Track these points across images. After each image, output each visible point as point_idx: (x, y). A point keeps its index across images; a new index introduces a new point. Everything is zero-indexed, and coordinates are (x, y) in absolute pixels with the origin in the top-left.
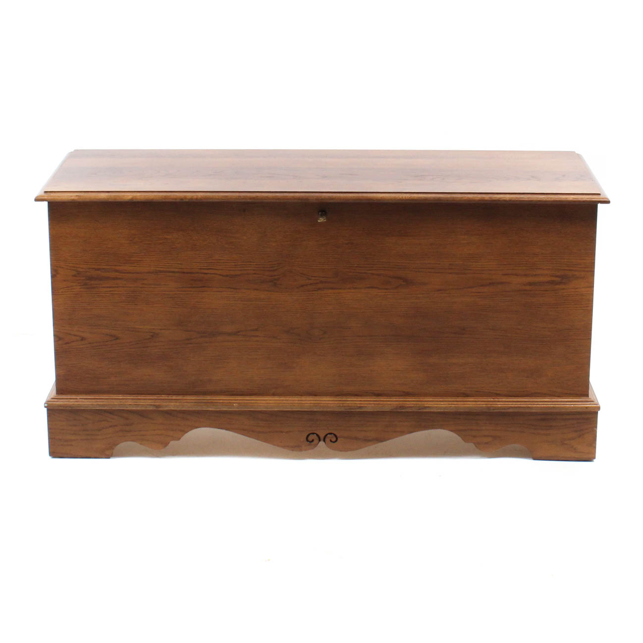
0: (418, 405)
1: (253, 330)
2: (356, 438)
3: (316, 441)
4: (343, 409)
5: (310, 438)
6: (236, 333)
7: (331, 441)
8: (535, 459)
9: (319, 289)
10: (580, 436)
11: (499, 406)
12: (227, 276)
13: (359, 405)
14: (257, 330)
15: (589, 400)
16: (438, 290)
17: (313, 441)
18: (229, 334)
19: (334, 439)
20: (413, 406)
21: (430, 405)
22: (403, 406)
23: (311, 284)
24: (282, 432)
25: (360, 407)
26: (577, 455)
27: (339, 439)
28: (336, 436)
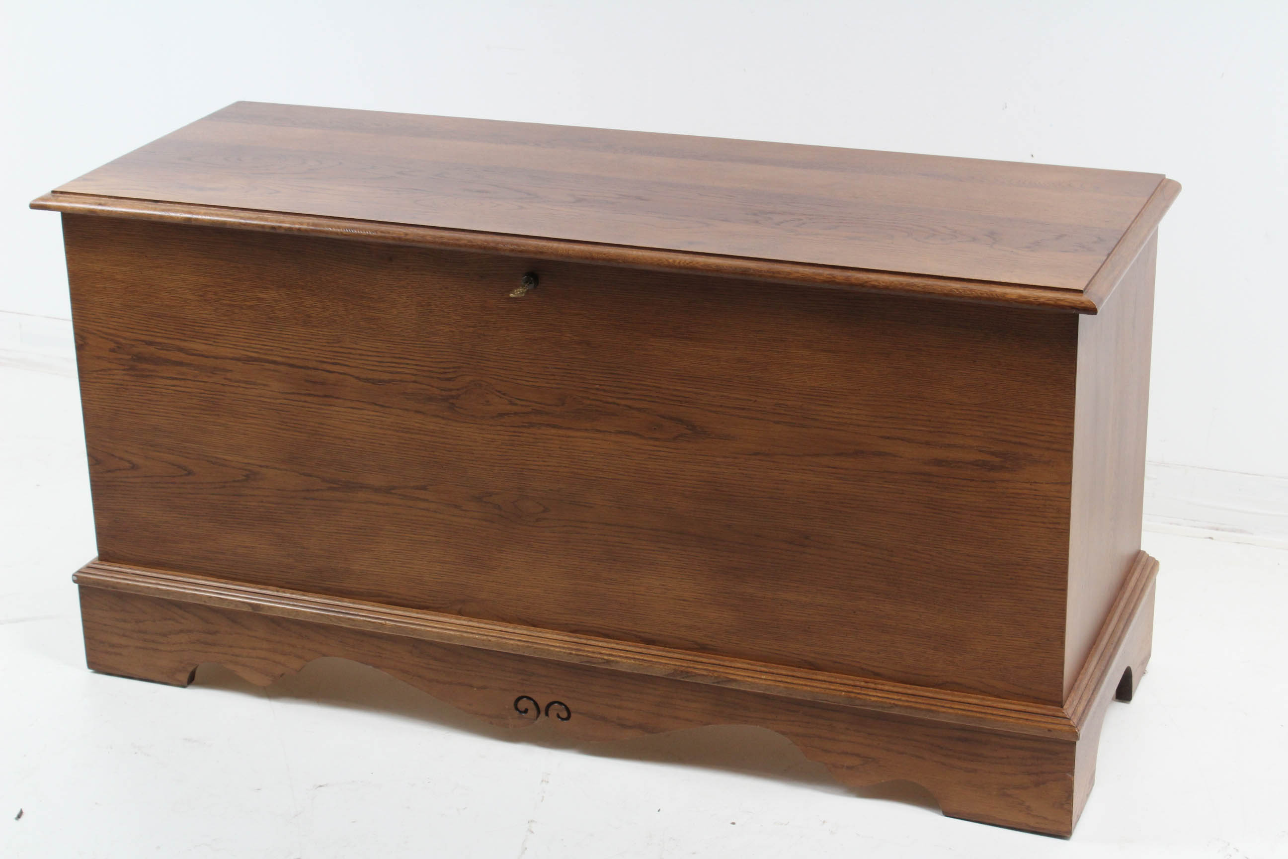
0: (716, 675)
1: (417, 488)
2: (603, 719)
3: (532, 712)
4: (576, 661)
5: (523, 704)
6: (388, 490)
7: (558, 716)
8: (947, 814)
9: (531, 425)
10: (1037, 785)
11: (873, 699)
12: (367, 380)
13: (606, 657)
14: (424, 488)
15: (1061, 714)
16: (756, 454)
17: (526, 711)
18: (377, 490)
19: (564, 714)
20: (705, 673)
21: (738, 678)
22: (687, 672)
23: (516, 414)
24: (472, 686)
25: (608, 662)
26: (1032, 822)
27: (572, 715)
28: (567, 709)
